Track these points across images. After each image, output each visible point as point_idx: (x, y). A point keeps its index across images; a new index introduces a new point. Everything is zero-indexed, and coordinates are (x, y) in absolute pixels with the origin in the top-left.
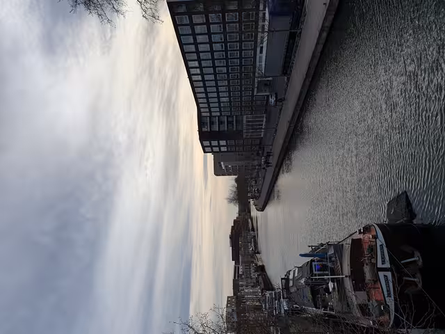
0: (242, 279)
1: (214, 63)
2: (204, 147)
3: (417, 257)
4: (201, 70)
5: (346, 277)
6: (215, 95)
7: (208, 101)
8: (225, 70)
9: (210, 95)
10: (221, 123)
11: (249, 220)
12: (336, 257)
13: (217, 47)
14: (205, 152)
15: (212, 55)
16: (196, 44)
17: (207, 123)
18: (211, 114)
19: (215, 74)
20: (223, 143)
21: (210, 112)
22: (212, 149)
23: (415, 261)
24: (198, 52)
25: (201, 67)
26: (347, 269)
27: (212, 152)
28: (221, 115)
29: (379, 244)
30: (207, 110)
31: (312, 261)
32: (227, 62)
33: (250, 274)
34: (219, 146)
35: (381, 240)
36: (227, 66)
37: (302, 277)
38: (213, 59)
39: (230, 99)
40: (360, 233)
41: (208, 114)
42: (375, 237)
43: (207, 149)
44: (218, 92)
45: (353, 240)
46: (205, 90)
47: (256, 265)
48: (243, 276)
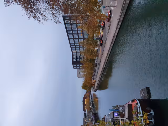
0: (87, 118)
1: (78, 37)
2: (74, 67)
3: (152, 112)
4: (74, 40)
5: (127, 119)
6: (79, 48)
7: (76, 50)
8: (82, 40)
9: (77, 48)
10: (80, 58)
11: (90, 95)
12: (122, 111)
13: (79, 32)
14: (74, 69)
15: (78, 35)
16: (72, 30)
17: (75, 58)
18: (77, 55)
19: (79, 41)
20: (81, 65)
21: (77, 54)
22: (77, 68)
23: (151, 114)
24: (73, 33)
25: (74, 39)
26: (127, 116)
27: (77, 69)
28: (81, 55)
29: (138, 107)
30: (76, 53)
31: (114, 112)
32: (83, 37)
33: (90, 116)
34: (80, 67)
35: (139, 105)
36: (83, 39)
37: (110, 118)
38: (78, 36)
39: (84, 50)
40: (131, 102)
41: (76, 55)
42: (137, 104)
43: (75, 68)
44: (80, 47)
45: (129, 104)
46: (75, 46)
47: (93, 113)
48: (87, 117)
